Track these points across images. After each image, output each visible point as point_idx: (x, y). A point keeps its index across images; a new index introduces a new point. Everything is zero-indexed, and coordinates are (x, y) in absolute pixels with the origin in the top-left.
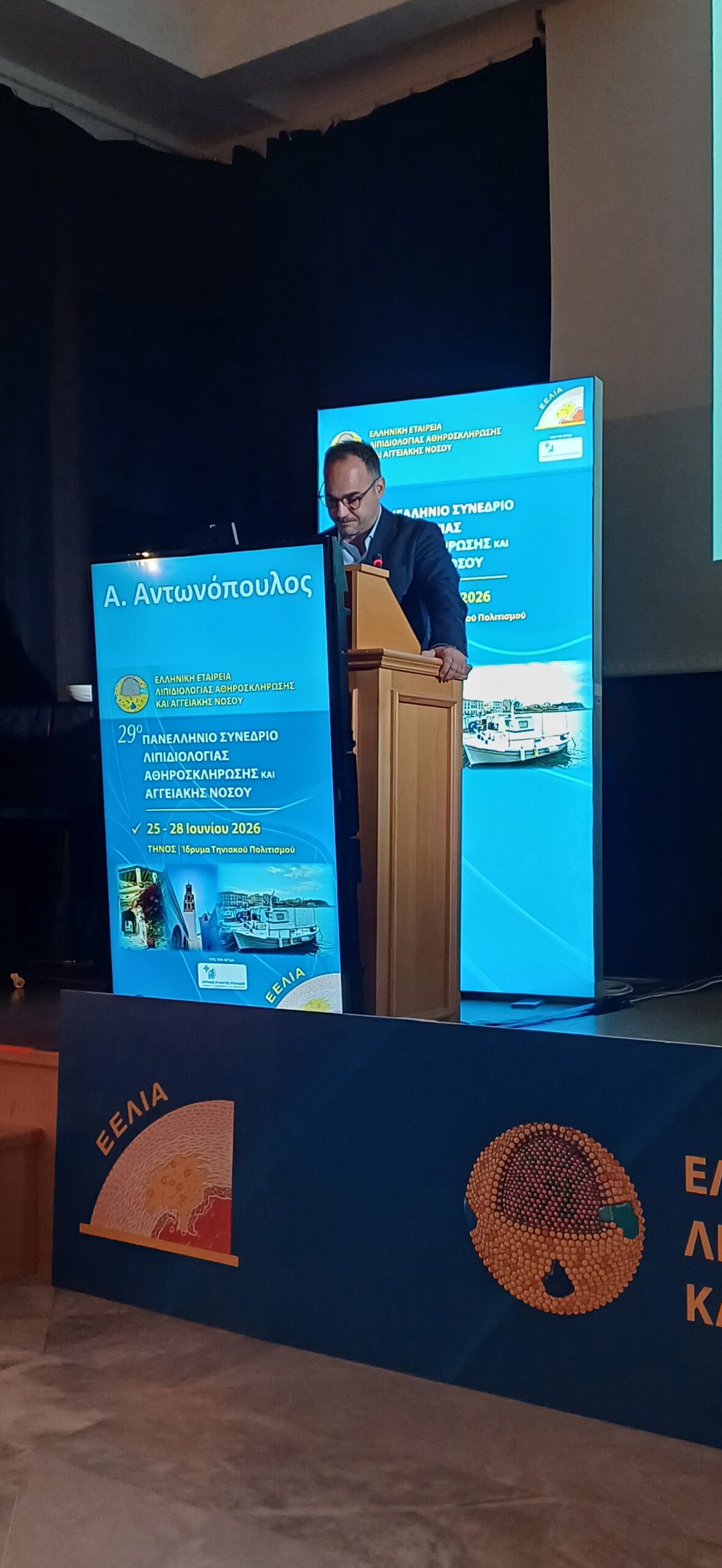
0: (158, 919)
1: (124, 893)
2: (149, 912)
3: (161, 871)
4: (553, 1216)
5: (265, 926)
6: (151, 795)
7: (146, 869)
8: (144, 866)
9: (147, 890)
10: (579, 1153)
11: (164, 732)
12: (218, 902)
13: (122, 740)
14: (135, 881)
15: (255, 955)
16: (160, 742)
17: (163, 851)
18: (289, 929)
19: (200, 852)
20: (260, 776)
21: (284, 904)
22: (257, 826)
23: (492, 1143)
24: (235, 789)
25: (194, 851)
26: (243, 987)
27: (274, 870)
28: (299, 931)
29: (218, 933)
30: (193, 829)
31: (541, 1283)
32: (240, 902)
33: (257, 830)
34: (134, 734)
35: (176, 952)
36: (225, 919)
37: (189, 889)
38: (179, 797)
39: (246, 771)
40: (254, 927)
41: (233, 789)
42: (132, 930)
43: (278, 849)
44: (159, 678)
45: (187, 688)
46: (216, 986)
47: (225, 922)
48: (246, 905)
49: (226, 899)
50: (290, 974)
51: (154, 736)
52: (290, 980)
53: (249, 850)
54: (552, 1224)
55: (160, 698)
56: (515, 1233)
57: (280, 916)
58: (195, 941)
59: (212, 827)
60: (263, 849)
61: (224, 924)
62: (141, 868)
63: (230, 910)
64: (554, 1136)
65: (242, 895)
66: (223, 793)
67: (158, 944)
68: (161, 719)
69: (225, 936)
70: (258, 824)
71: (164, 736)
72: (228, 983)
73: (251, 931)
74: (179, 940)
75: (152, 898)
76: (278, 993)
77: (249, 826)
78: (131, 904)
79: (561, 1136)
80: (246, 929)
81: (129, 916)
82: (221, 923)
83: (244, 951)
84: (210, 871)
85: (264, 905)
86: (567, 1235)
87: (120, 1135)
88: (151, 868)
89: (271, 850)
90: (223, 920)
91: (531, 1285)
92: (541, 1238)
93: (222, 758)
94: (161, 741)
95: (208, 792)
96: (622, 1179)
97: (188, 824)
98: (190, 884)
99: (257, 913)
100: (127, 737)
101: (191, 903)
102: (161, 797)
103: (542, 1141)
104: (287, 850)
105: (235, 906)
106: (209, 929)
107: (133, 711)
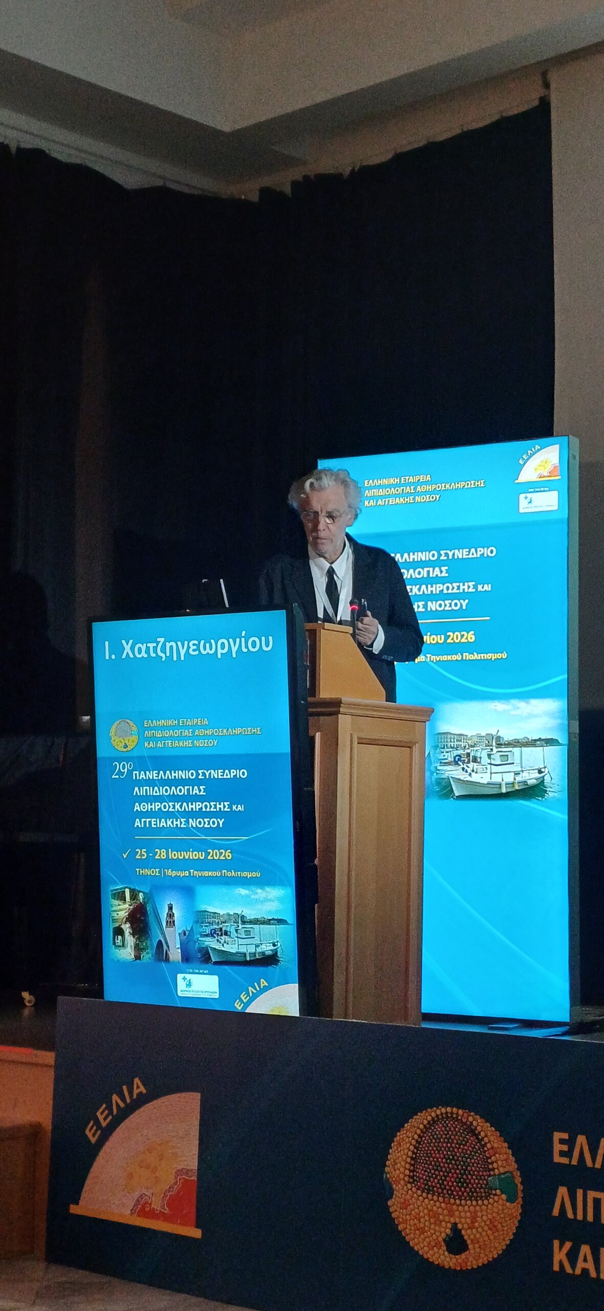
0: (143, 934)
1: (115, 911)
2: (136, 928)
3: (147, 891)
4: (453, 1186)
5: (235, 940)
6: (139, 824)
7: (134, 890)
8: (132, 887)
9: (134, 908)
10: (473, 1132)
11: (151, 769)
12: (196, 920)
13: (116, 775)
14: (125, 900)
15: (225, 967)
16: (147, 778)
17: (149, 874)
18: (255, 944)
19: (180, 876)
20: (231, 808)
21: (251, 922)
22: (229, 852)
23: (406, 1125)
24: (210, 819)
25: (175, 875)
26: (215, 996)
27: (243, 891)
28: (263, 946)
29: (194, 947)
30: (173, 855)
31: (443, 1243)
32: (213, 919)
33: (229, 856)
34: (126, 770)
35: (159, 964)
36: (201, 935)
37: (171, 908)
38: (163, 826)
39: (220, 804)
40: (225, 942)
41: (209, 820)
42: (121, 945)
43: (246, 873)
44: (148, 722)
45: (171, 731)
46: (192, 995)
47: (201, 937)
48: (218, 923)
49: (202, 917)
50: (256, 984)
51: (142, 772)
52: (256, 990)
53: (221, 873)
54: (452, 1194)
55: (149, 739)
56: (423, 1201)
57: (248, 932)
58: (175, 954)
59: (191, 853)
60: (233, 873)
61: (200, 939)
62: (130, 889)
63: (205, 926)
64: (454, 1118)
65: (215, 913)
66: (200, 823)
67: (143, 956)
68: (149, 757)
69: (200, 950)
70: (229, 851)
71: (151, 772)
72: (202, 992)
73: (223, 945)
74: (161, 953)
75: (139, 916)
76: (245, 1001)
77: (222, 852)
78: (121, 921)
79: (459, 1118)
80: (218, 943)
81: (119, 931)
82: (198, 938)
83: (216, 963)
84: (188, 891)
85: (234, 923)
86: (463, 1202)
87: (105, 1125)
88: (139, 889)
89: (240, 874)
90: (199, 936)
91: (435, 1246)
92: (443, 1205)
93: (200, 792)
94: (149, 777)
95: (187, 822)
96: (506, 1153)
97: (170, 850)
98: (172, 903)
99: (228, 929)
100: (120, 773)
101: (172, 920)
102: (148, 826)
103: (445, 1122)
104: (254, 874)
105: (210, 923)
106: (187, 943)
107: (125, 750)
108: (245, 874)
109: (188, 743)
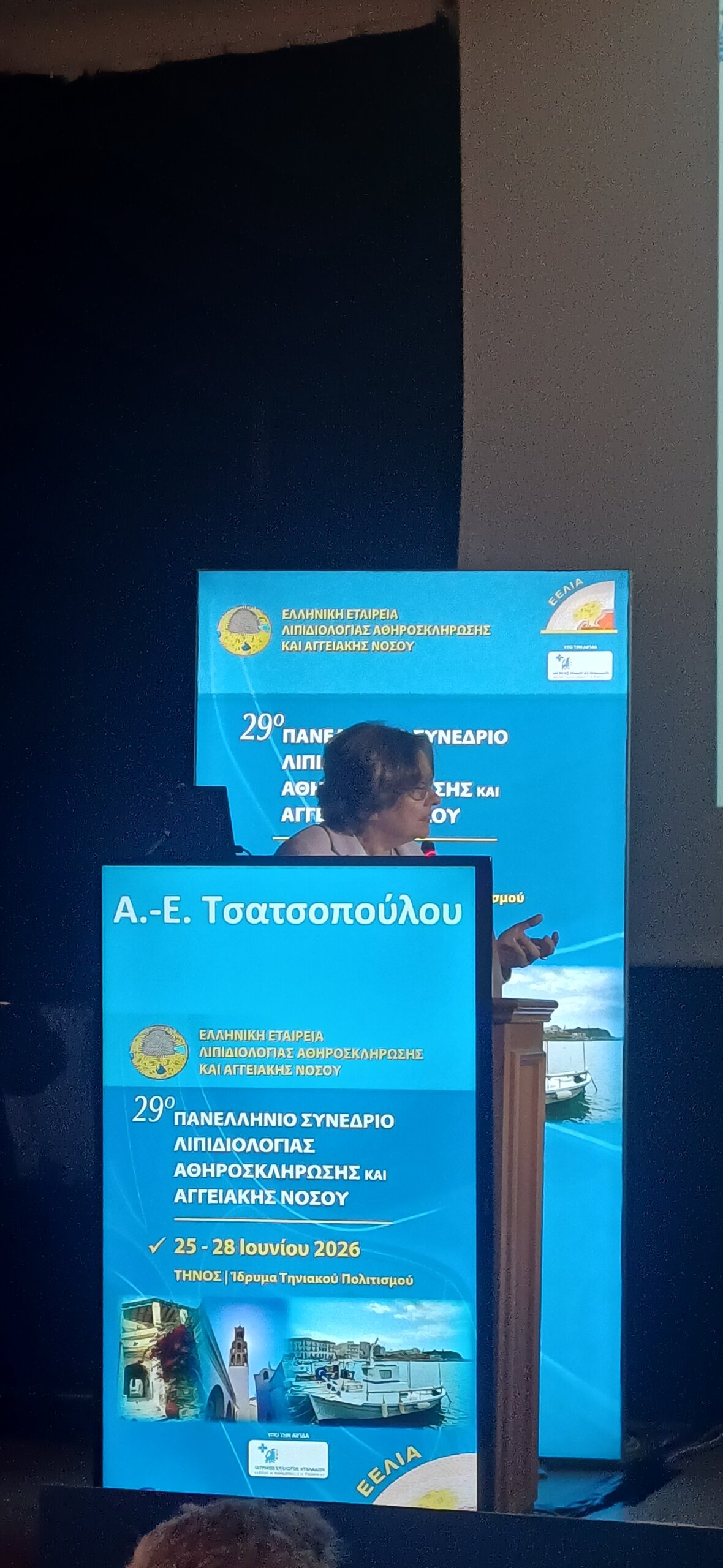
0: (185, 1377)
1: (130, 1339)
2: (170, 1366)
3: (196, 1308)
5: (362, 1387)
6: (184, 1198)
7: (169, 1305)
8: (169, 1301)
9: (169, 1334)
11: (210, 1110)
12: (287, 1353)
13: (141, 1117)
14: (151, 1320)
15: (343, 1428)
16: (202, 1123)
17: (200, 1279)
18: (400, 1392)
19: (260, 1282)
20: (364, 1175)
21: (393, 1356)
22: (356, 1246)
24: (322, 1193)
25: (250, 1280)
26: (319, 1475)
27: (379, 1308)
28: (414, 1395)
29: (284, 1396)
30: (250, 1248)
32: (321, 1352)
33: (355, 1252)
34: (161, 1109)
35: (214, 1425)
36: (298, 1377)
37: (240, 1334)
38: (230, 1201)
39: (342, 1169)
40: (343, 1389)
41: (319, 1193)
42: (141, 1394)
43: (387, 1279)
44: (207, 1033)
45: (251, 1050)
46: (275, 1473)
47: (296, 1381)
48: (331, 1357)
49: (298, 1348)
50: (398, 1455)
51: (193, 1114)
52: (397, 1462)
53: (340, 1279)
55: (207, 1061)
57: (386, 1373)
58: (246, 1406)
59: (283, 1246)
60: (362, 1278)
61: (294, 1383)
62: (162, 1303)
63: (306, 1363)
65: (325, 1342)
66: (302, 1198)
67: (184, 1413)
68: (206, 1089)
69: (295, 1401)
70: (357, 1243)
71: (211, 1114)
72: (296, 1469)
73: (339, 1394)
74: (219, 1406)
75: (177, 1346)
76: (376, 1482)
77: (342, 1246)
78: (142, 1354)
80: (330, 1390)
81: (137, 1372)
82: (291, 1382)
83: (324, 1422)
84: (275, 1309)
85: (361, 1357)
88: (180, 1304)
89: (376, 1281)
90: (294, 1379)
93: (303, 1149)
94: (205, 1121)
95: (278, 1196)
97: (242, 1241)
98: (242, 1327)
99: (350, 1368)
100: (149, 1114)
101: (242, 1354)
102: (200, 1201)
104: (402, 1281)
105: (315, 1358)
106: (270, 1391)
107: (159, 1076)
108: (385, 1281)
109: (285, 1070)
